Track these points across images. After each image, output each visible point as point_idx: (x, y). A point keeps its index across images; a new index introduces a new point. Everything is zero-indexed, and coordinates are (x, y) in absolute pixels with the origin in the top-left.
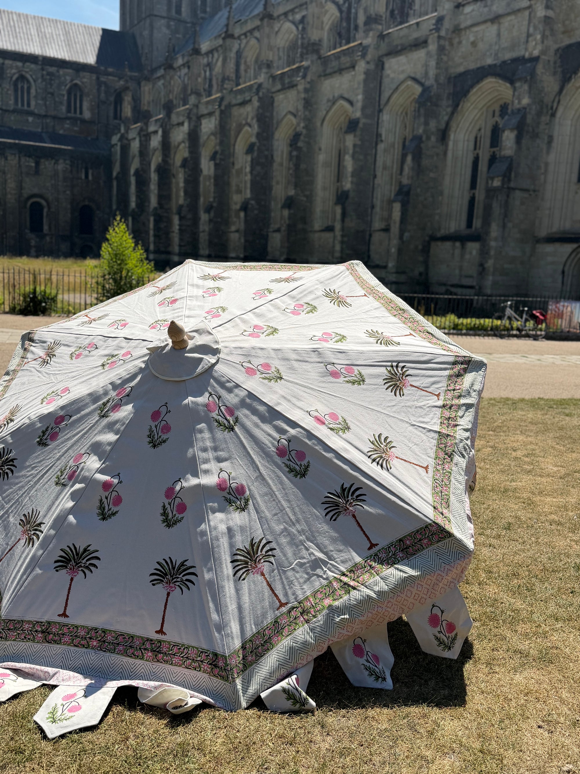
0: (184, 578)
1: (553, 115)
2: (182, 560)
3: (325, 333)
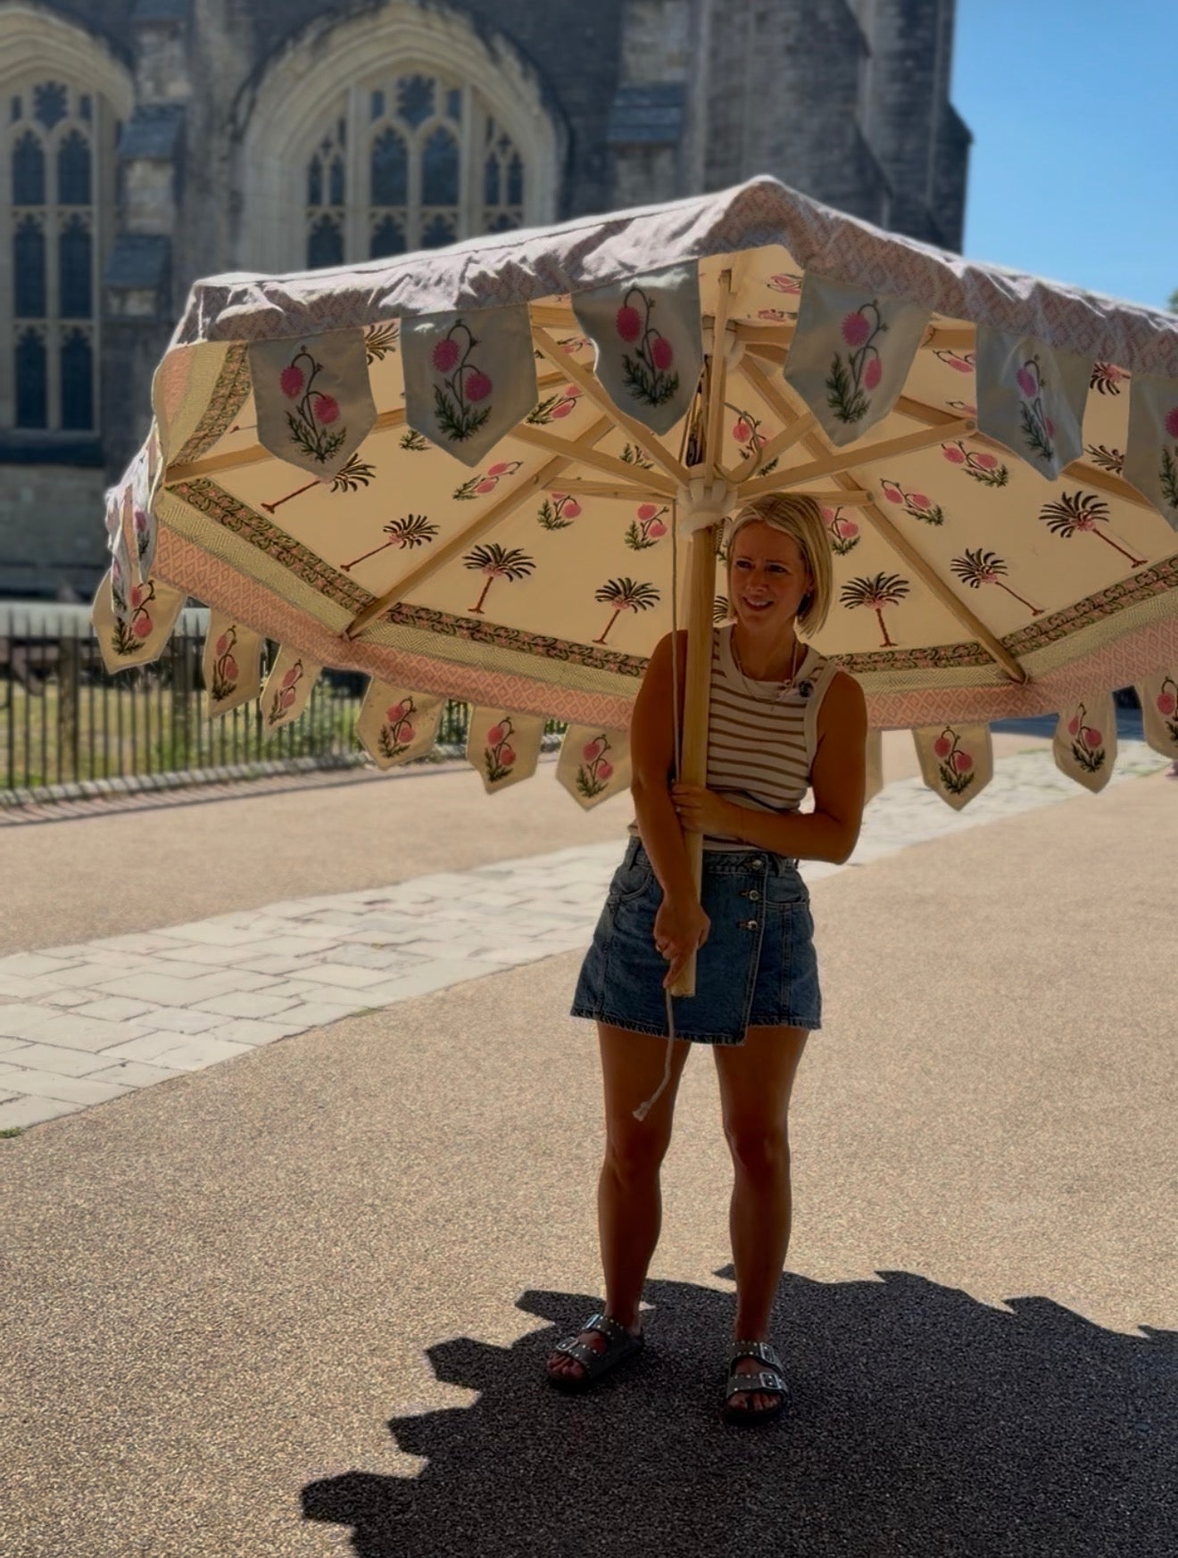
1: (238, 137)
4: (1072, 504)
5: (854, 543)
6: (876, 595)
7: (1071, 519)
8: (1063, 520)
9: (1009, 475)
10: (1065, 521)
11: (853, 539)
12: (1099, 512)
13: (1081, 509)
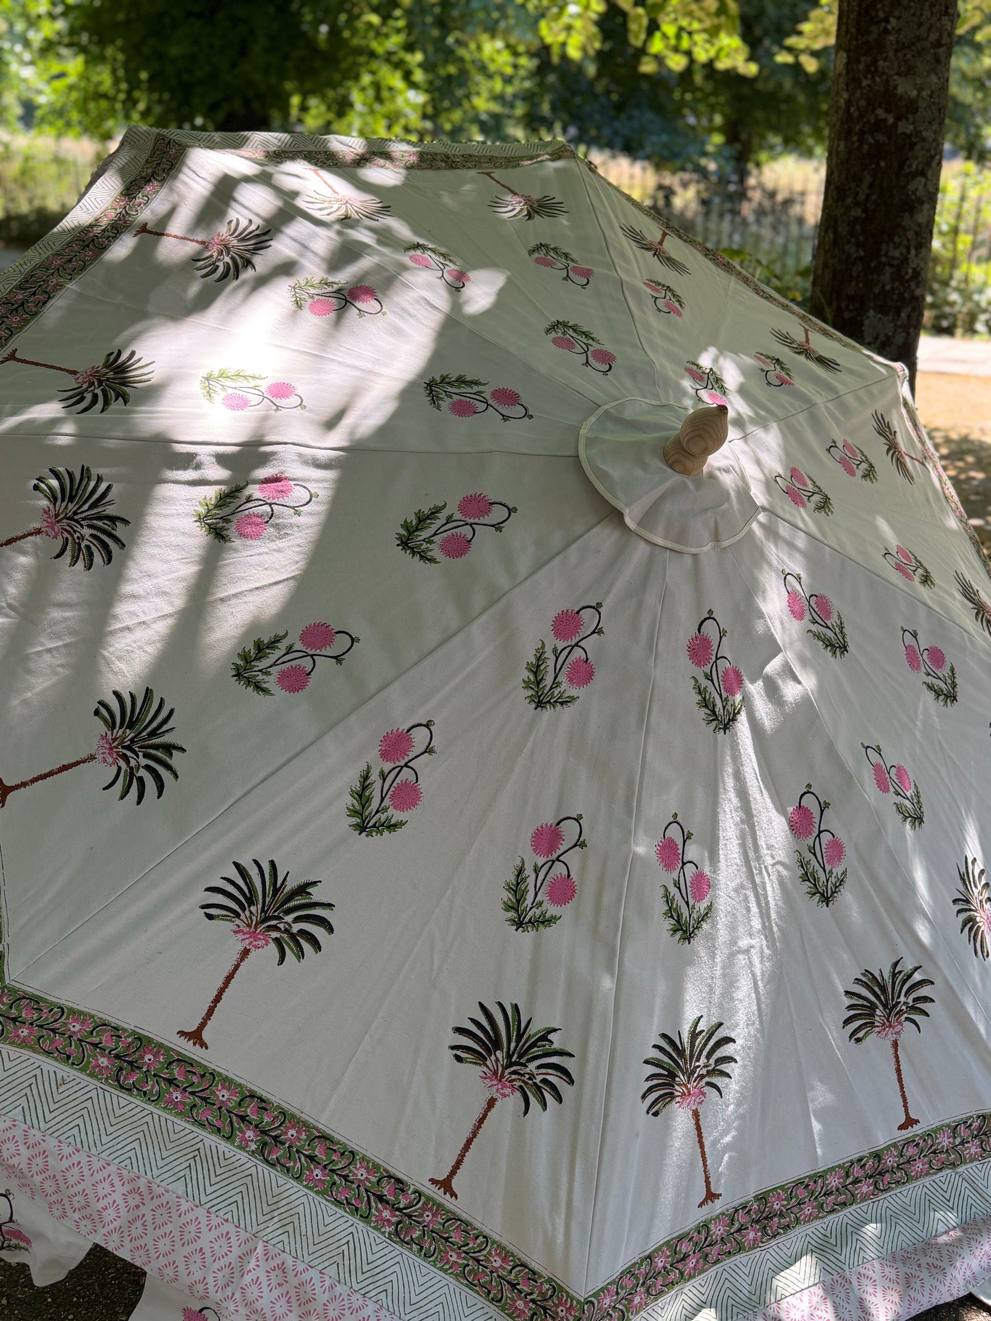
0: (143, 773)
2: (179, 742)
3: (900, 771)
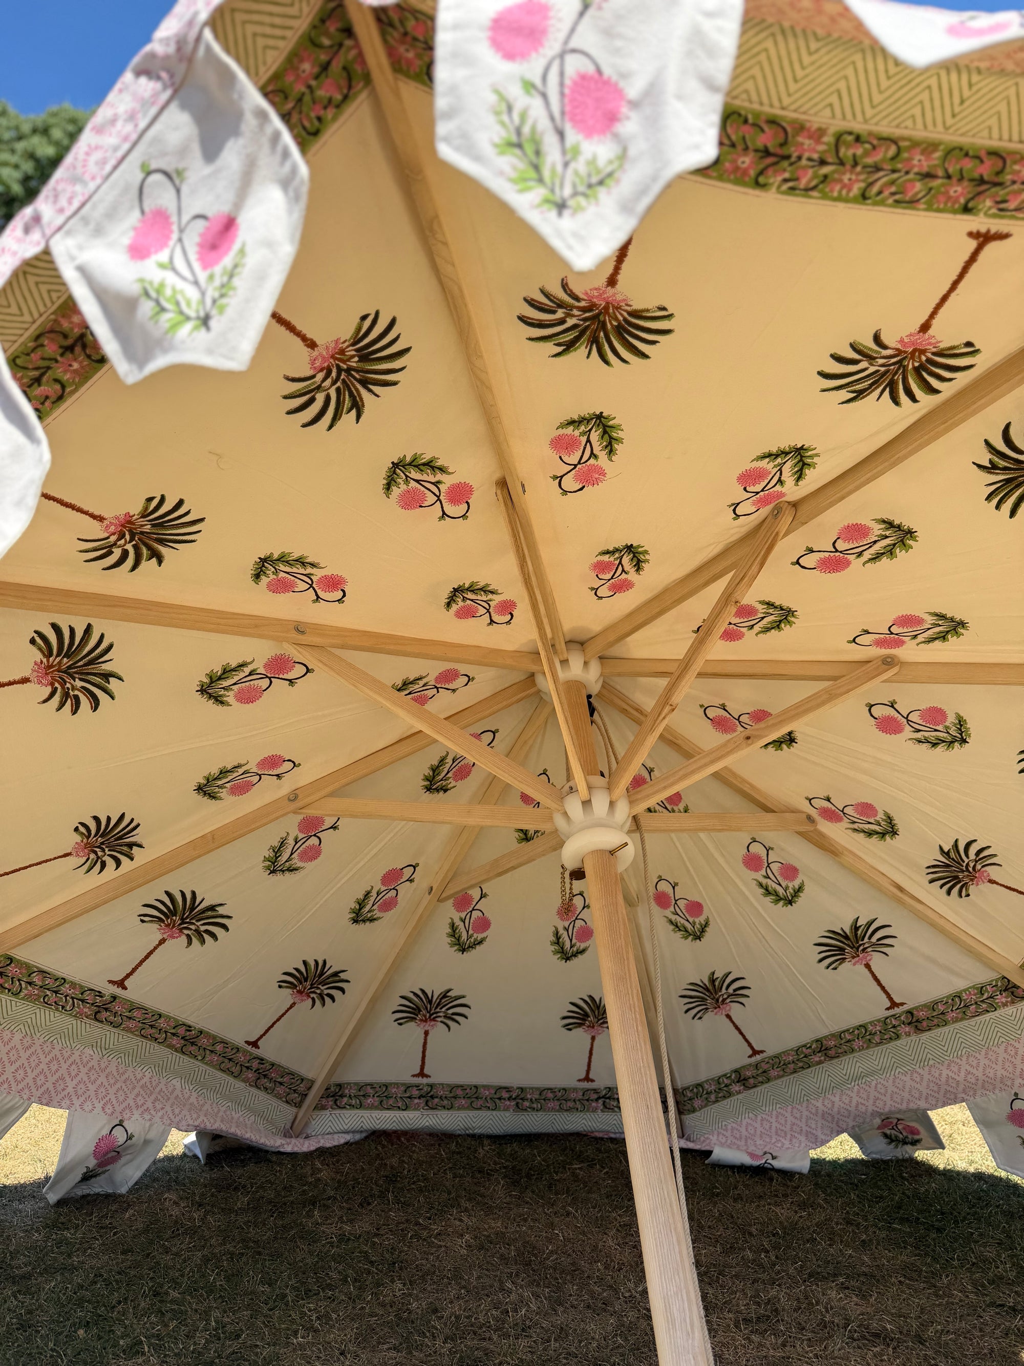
4: (145, 551)
5: (572, 422)
6: (596, 317)
7: (147, 529)
8: (161, 525)
9: (250, 572)
10: (159, 524)
11: (569, 430)
12: (95, 550)
13: (129, 547)
